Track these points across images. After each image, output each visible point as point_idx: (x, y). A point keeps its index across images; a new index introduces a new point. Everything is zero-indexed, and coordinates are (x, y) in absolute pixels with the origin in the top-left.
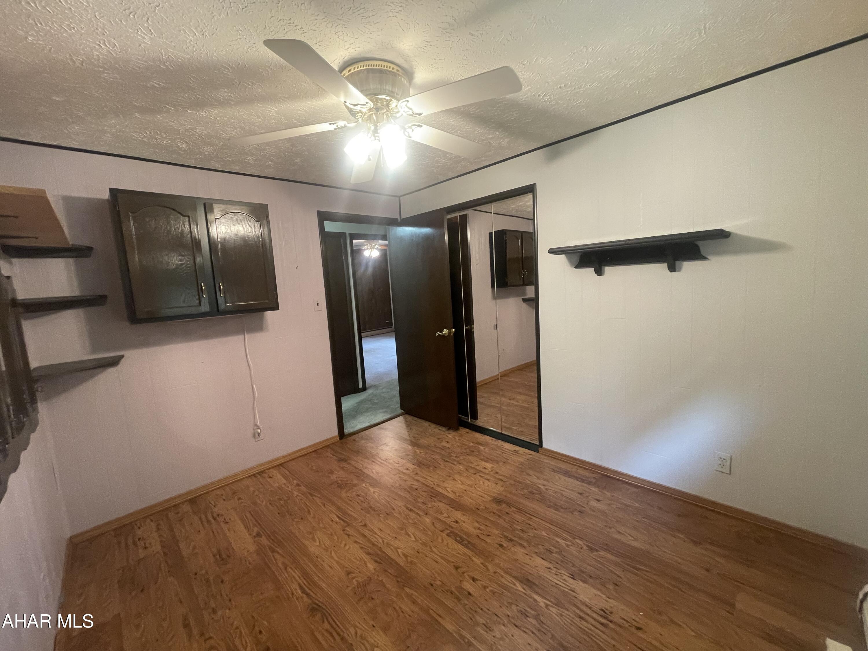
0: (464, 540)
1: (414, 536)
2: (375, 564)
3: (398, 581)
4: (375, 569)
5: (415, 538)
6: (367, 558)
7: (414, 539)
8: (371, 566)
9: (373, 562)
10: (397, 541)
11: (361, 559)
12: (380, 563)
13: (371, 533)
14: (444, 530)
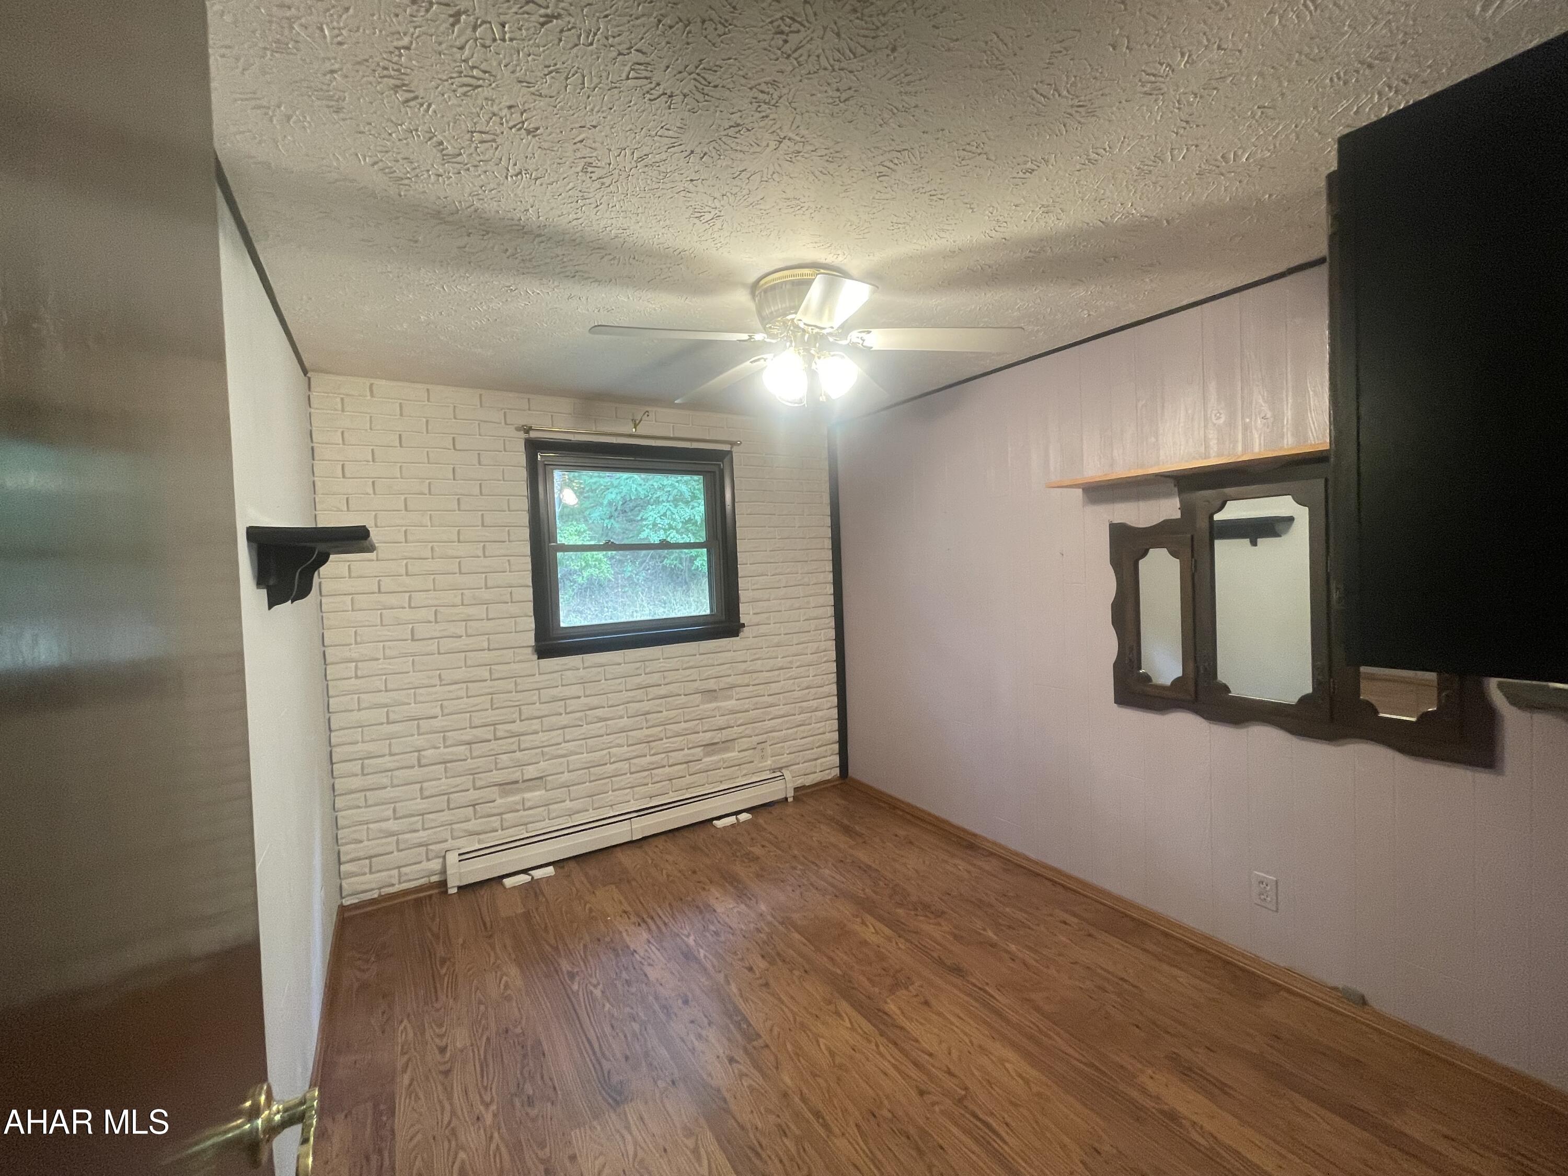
0: (736, 1022)
1: (819, 1045)
2: (886, 1008)
3: (850, 982)
4: (886, 1003)
5: (817, 1041)
6: (902, 1021)
7: (821, 1040)
8: (892, 1007)
9: (891, 1013)
10: (852, 1042)
11: (911, 1020)
12: (879, 1010)
13: (903, 1068)
14: (762, 1047)
